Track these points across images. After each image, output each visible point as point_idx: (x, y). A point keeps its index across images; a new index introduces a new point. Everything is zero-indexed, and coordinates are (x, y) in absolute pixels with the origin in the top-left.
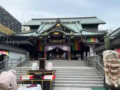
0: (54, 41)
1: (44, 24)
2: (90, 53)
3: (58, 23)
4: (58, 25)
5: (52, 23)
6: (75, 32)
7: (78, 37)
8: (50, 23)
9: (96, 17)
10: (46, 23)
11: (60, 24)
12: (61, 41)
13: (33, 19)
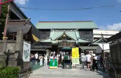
3: (64, 34)
4: (64, 35)
6: (74, 40)
8: (57, 31)
10: (55, 30)
11: (65, 35)
13: (39, 22)
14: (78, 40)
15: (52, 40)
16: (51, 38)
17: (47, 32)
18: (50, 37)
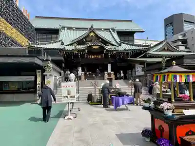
0: (90, 56)
1: (66, 28)
2: (135, 72)
3: (92, 31)
4: (92, 34)
5: (77, 29)
6: (113, 45)
7: (121, 53)
8: (74, 29)
9: (131, 21)
10: (69, 28)
11: (94, 33)
12: (100, 57)
13: (37, 17)
14: (120, 45)
16: (62, 40)
18: (60, 39)
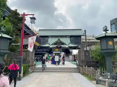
4: (59, 41)
5: (55, 37)
9: (81, 29)
13: (39, 30)
14: (69, 44)
15: (49, 44)
17: (46, 38)
